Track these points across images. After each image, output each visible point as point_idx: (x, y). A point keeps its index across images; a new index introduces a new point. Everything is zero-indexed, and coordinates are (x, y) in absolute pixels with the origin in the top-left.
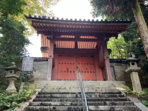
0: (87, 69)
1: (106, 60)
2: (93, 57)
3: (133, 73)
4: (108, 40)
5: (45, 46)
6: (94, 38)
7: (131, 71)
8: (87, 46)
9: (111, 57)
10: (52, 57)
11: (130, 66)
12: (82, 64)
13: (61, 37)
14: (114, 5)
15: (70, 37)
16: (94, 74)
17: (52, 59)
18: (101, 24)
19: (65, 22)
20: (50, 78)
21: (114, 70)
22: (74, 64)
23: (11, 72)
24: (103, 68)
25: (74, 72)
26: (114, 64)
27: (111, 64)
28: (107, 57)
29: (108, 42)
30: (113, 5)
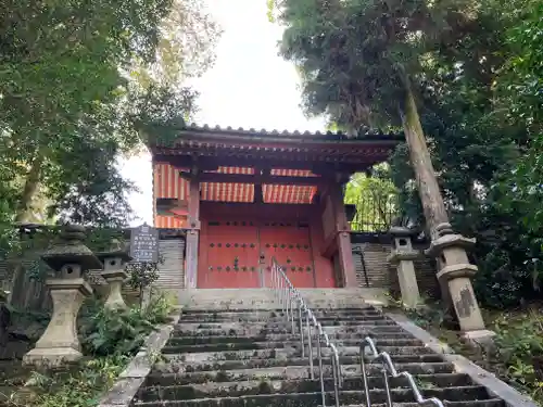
0: (289, 261)
1: (340, 235)
2: (306, 226)
3: (404, 264)
4: (348, 180)
5: (169, 196)
6: (308, 174)
7: (398, 260)
8: (289, 196)
9: (353, 228)
10: (198, 227)
11: (395, 248)
12: (275, 246)
13: (219, 171)
14: (358, 103)
15: (234, 170)
16: (310, 273)
17: (196, 233)
18: (328, 142)
19: (237, 137)
20: (193, 284)
21: (363, 263)
22: (252, 246)
23: (113, 263)
24: (333, 256)
25: (253, 269)
26: (363, 246)
27: (355, 246)
28: (345, 228)
29: (348, 185)
30: (354, 102)
